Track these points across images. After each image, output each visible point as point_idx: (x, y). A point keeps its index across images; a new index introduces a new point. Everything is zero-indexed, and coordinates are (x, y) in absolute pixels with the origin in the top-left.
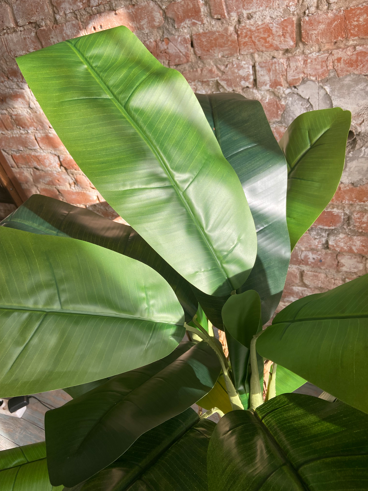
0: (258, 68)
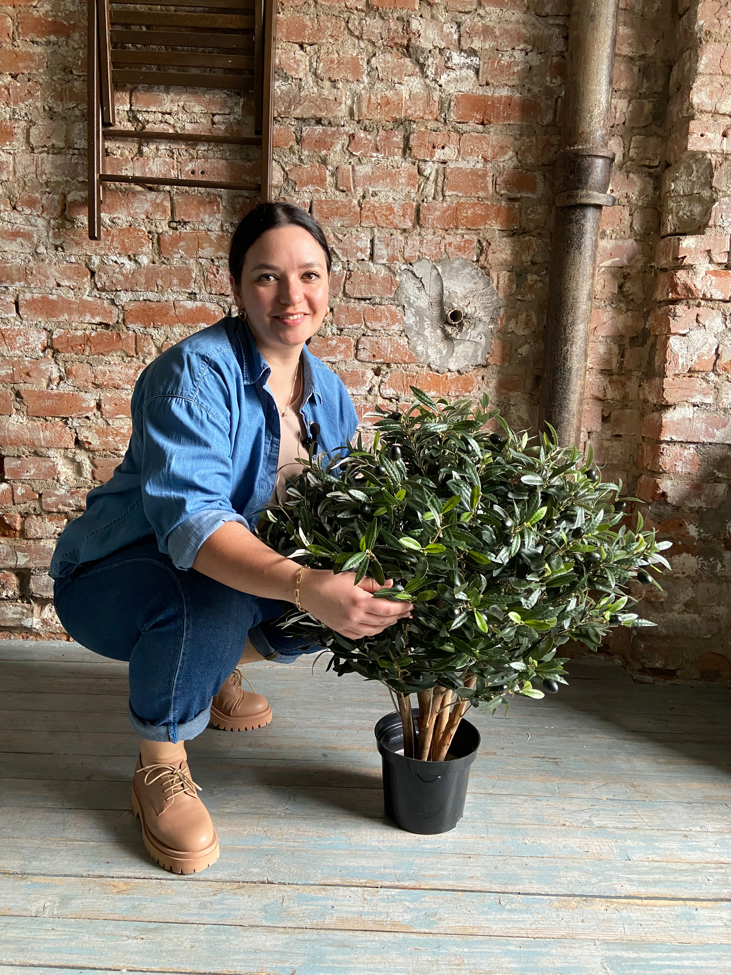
0: (376, 241)
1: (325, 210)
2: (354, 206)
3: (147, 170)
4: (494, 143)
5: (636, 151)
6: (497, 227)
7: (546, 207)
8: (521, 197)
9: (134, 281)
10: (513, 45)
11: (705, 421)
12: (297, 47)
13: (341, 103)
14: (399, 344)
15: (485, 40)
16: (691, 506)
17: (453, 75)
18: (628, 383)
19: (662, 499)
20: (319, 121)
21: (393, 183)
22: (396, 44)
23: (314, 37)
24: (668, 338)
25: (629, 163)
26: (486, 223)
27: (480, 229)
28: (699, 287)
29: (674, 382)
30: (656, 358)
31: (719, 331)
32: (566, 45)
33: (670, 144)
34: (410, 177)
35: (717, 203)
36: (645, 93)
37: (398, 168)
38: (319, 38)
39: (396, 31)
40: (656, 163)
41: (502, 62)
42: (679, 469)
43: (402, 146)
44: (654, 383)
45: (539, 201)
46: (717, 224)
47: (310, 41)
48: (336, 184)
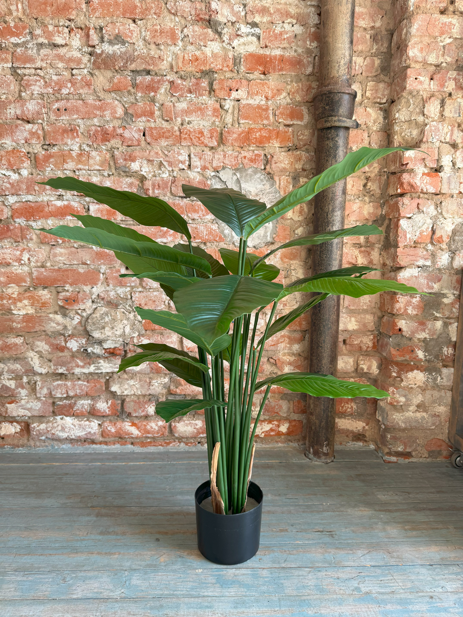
0: (192, 156)
1: (155, 134)
2: (175, 132)
3: (25, 109)
4: (273, 87)
5: (371, 92)
6: (277, 145)
7: (311, 131)
8: (293, 124)
9: (18, 188)
10: (283, 19)
11: (427, 278)
12: (130, 21)
13: (163, 60)
14: (212, 229)
15: (263, 16)
16: (419, 337)
17: (242, 40)
18: (372, 253)
19: (400, 333)
20: (148, 72)
21: (203, 115)
22: (201, 19)
23: (143, 14)
24: (399, 220)
25: (366, 101)
26: (269, 142)
27: (266, 147)
28: (418, 184)
29: (404, 251)
30: (391, 234)
31: (433, 215)
32: (320, 19)
33: (393, 86)
34: (215, 110)
35: (428, 126)
36: (375, 53)
37: (206, 104)
38: (147, 15)
39: (201, 10)
40: (384, 101)
41: (276, 31)
42: (409, 312)
43: (208, 89)
44: (390, 252)
45: (306, 126)
46: (429, 140)
47: (140, 17)
48: (162, 116)
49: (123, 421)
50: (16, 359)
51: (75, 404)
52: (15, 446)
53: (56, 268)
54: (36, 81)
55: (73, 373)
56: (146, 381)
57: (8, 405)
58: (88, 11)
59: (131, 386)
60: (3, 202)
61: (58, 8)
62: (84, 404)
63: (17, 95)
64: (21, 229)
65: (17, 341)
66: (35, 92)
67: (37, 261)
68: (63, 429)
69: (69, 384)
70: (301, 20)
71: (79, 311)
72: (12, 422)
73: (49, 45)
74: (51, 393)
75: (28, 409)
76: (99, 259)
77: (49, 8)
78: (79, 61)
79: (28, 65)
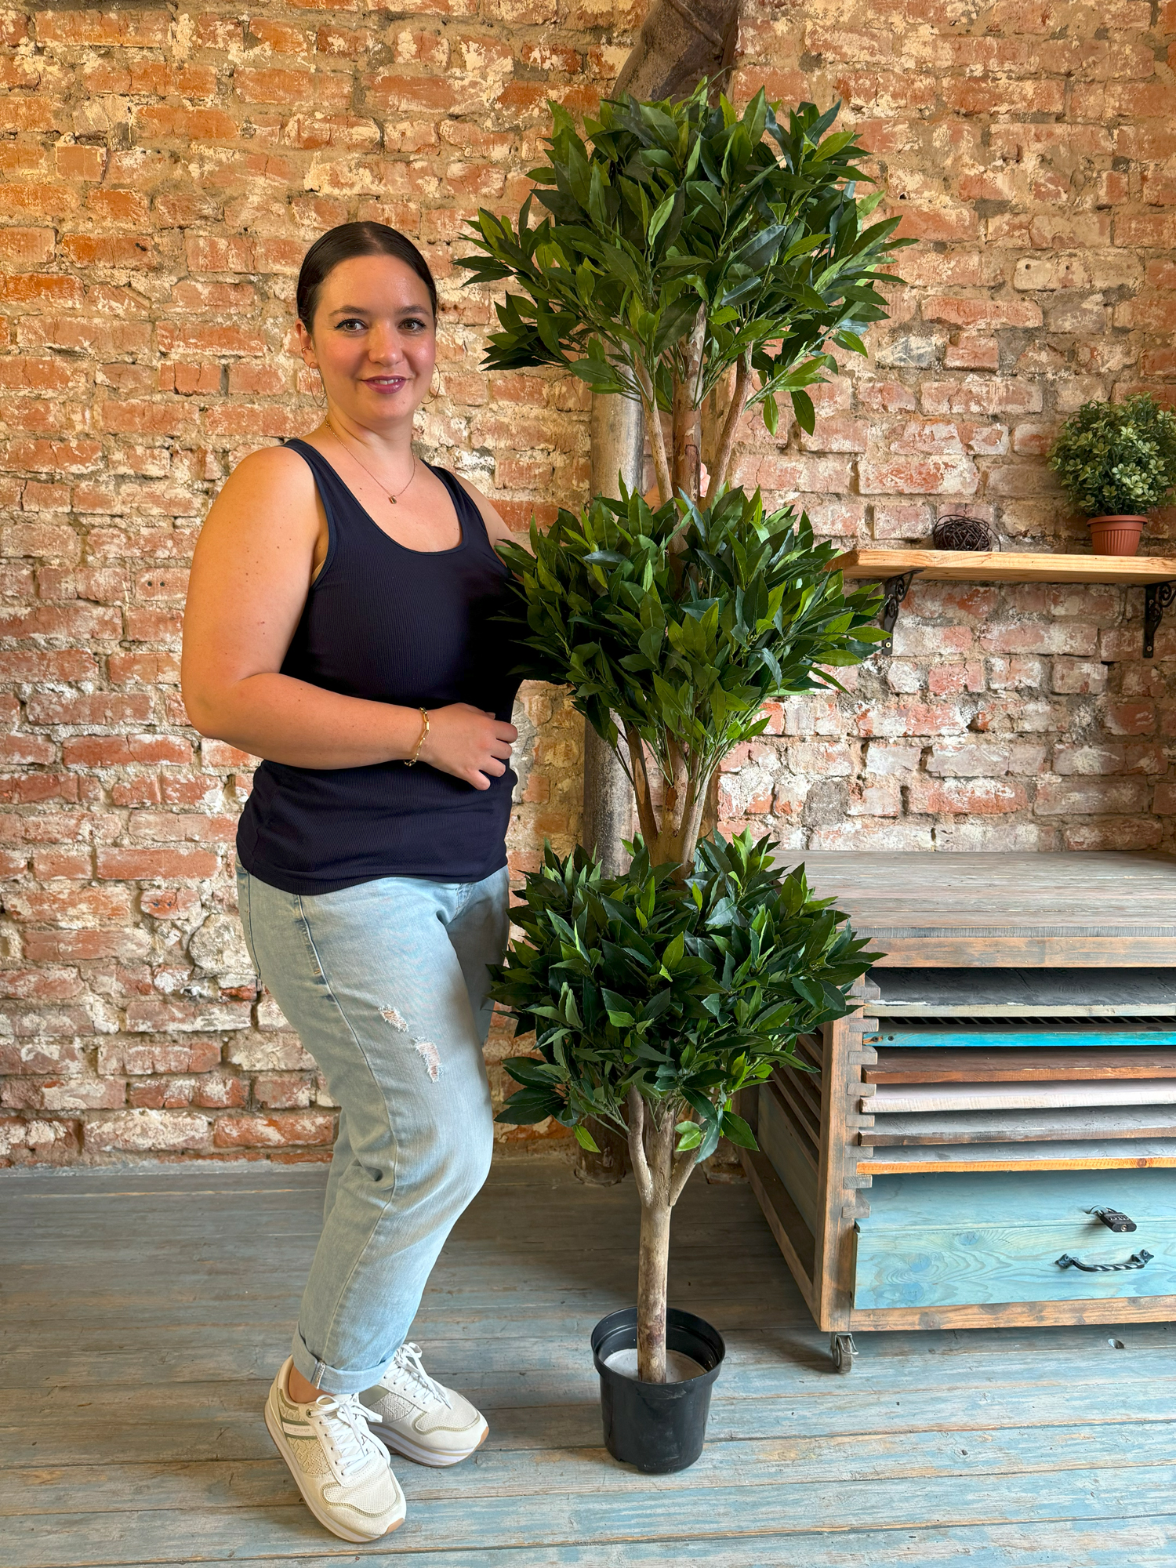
49: (254, 1117)
50: (64, 1007)
51: (167, 1086)
52: (54, 1164)
53: (139, 847)
54: (114, 536)
55: (165, 1033)
56: (294, 1046)
57: (44, 1090)
58: (203, 423)
59: (267, 1055)
60: (48, 738)
61: (153, 419)
62: (184, 1086)
63: (78, 559)
64: (79, 780)
65: (66, 976)
66: (111, 556)
67: (105, 836)
68: (144, 1133)
69: (157, 1050)
70: (561, 444)
71: (179, 923)
72: (50, 1121)
73: (137, 477)
74: (124, 1067)
75: (82, 1097)
76: (216, 832)
77: (137, 420)
78: (187, 505)
79: (99, 511)
